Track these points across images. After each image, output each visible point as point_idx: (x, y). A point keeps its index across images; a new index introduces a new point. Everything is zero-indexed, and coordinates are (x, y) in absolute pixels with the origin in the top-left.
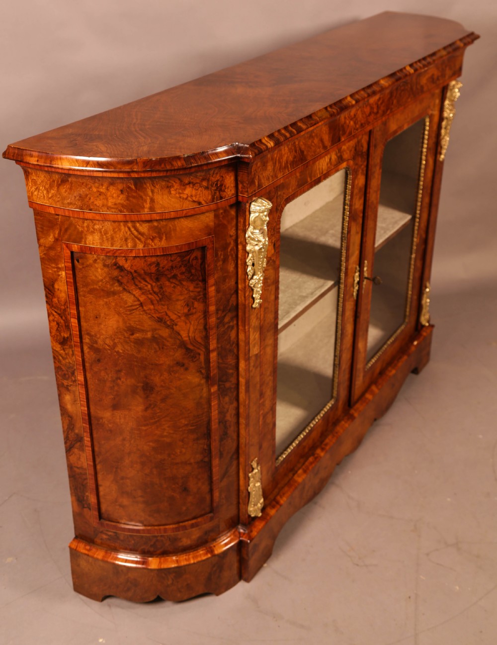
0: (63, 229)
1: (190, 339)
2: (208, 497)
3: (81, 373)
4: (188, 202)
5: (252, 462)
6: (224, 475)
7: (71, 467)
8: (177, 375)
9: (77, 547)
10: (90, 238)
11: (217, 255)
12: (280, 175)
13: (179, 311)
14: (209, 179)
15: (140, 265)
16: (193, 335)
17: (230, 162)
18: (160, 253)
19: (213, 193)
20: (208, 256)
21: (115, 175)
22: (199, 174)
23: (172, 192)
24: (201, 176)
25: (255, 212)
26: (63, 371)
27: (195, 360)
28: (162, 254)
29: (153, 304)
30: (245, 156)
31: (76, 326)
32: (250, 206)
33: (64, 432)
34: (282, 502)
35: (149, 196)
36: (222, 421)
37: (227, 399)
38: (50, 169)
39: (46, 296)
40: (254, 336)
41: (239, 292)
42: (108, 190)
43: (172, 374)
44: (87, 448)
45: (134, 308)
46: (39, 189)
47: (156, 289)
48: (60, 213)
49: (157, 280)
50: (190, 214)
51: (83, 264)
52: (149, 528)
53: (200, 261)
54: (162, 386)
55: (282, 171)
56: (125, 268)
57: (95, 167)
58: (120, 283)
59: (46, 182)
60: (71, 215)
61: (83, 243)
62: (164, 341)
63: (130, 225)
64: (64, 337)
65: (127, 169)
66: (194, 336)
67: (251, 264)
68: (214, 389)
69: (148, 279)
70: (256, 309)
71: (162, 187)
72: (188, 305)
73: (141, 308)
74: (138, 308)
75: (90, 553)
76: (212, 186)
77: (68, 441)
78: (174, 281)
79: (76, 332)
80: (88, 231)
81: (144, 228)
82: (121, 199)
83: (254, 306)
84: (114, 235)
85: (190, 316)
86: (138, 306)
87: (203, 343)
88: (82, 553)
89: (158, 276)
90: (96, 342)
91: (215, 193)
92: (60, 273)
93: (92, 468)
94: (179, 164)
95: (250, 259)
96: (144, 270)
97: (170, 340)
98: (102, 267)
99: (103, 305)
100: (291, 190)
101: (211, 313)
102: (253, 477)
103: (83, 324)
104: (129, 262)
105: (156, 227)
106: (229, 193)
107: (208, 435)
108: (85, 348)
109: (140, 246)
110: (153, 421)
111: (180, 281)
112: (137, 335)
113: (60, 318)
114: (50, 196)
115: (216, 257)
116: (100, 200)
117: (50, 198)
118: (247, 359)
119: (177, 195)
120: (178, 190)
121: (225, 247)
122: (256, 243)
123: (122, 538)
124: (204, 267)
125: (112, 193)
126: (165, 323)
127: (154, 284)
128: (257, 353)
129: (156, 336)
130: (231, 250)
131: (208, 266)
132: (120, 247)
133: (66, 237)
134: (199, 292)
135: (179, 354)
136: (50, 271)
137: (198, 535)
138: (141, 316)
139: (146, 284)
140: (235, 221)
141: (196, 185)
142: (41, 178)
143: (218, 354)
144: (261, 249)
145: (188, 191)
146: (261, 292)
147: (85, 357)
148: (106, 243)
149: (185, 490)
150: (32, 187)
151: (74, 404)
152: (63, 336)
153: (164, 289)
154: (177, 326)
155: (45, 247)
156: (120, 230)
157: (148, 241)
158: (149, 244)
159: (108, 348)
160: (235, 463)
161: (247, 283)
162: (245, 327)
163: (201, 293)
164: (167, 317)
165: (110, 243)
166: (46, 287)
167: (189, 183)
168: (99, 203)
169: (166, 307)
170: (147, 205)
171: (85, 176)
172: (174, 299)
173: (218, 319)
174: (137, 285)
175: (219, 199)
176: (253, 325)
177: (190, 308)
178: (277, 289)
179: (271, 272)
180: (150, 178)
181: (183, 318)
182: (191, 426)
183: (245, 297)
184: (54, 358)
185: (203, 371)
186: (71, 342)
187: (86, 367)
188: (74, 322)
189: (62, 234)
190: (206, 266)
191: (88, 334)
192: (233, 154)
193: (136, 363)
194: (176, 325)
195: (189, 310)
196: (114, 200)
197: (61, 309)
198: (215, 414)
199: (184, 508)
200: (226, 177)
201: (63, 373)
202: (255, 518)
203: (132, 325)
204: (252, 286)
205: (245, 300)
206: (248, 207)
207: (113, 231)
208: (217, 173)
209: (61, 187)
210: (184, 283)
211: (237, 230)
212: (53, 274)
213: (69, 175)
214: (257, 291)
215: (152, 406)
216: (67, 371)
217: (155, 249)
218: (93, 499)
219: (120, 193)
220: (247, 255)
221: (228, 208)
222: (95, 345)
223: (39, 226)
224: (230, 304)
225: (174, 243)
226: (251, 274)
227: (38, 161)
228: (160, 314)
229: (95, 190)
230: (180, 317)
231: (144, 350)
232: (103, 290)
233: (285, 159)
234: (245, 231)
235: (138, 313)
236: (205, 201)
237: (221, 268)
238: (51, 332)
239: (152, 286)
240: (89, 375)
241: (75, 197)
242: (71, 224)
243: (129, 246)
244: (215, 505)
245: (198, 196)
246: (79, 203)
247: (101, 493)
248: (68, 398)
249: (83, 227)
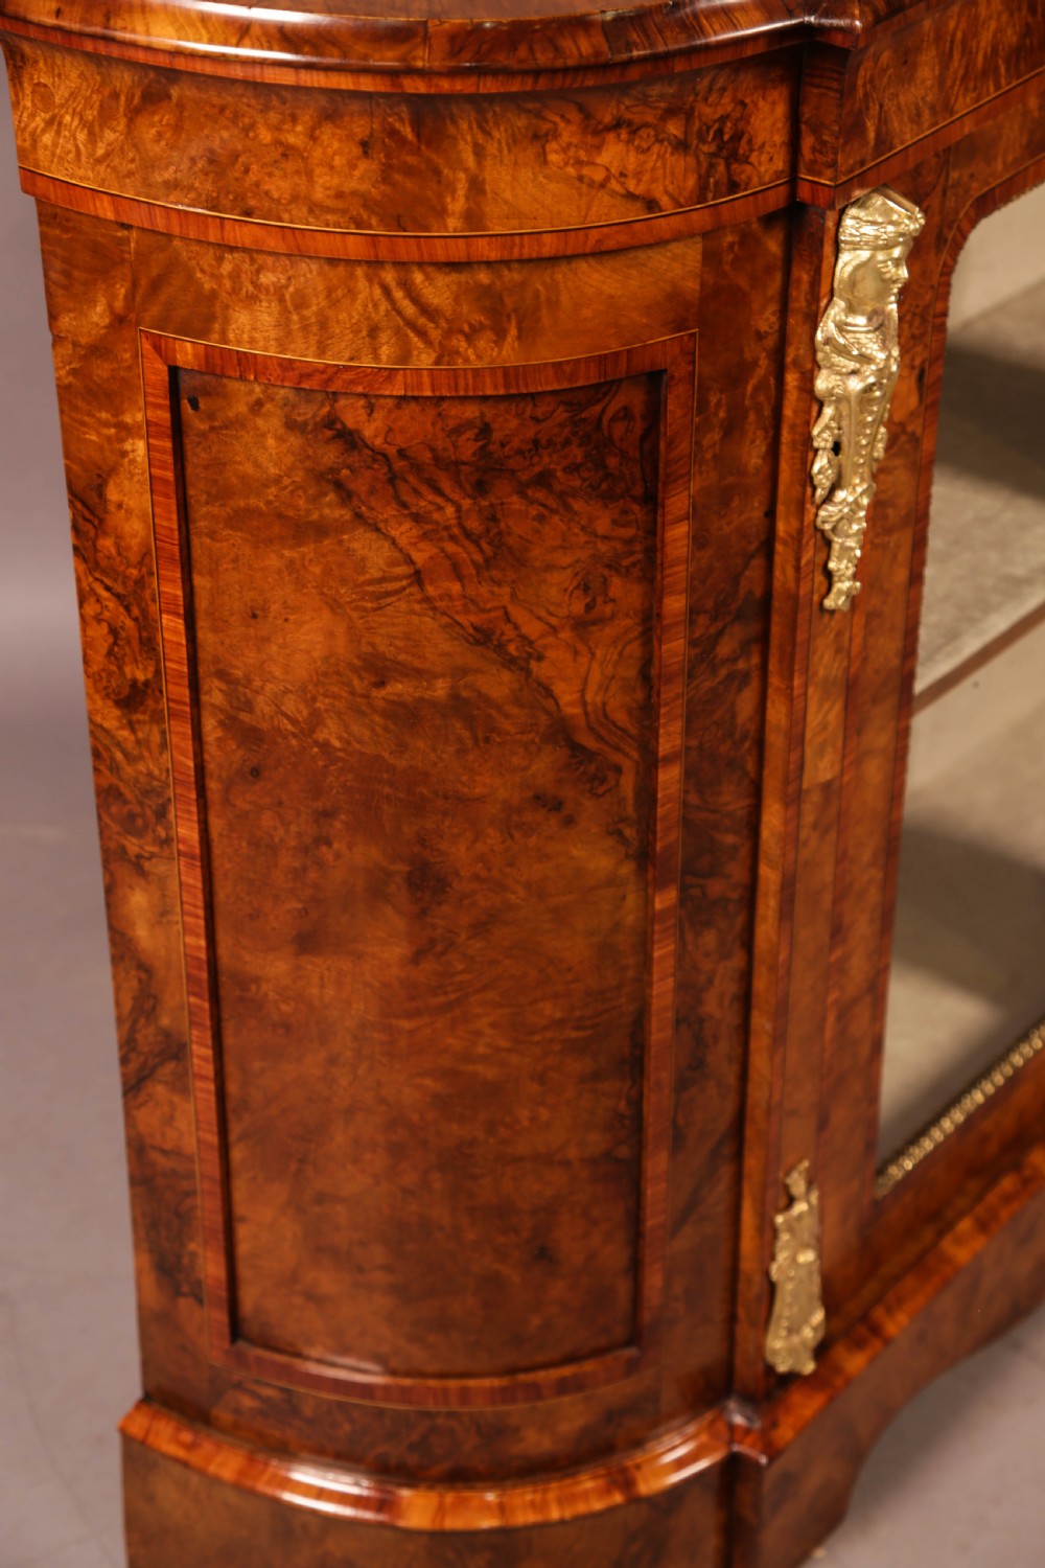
0: (144, 282)
1: (586, 713)
2: (623, 1288)
3: (190, 812)
4: (607, 198)
5: (788, 1173)
6: (686, 1213)
7: (138, 1148)
8: (533, 841)
9: (148, 1432)
10: (241, 319)
11: (703, 405)
12: (963, 104)
13: (552, 609)
14: (692, 109)
15: (416, 427)
16: (599, 699)
17: (776, 47)
18: (496, 387)
19: (705, 164)
20: (670, 407)
21: (345, 82)
22: (655, 91)
23: (553, 157)
24: (661, 97)
25: (856, 246)
26: (125, 802)
27: (600, 791)
28: (502, 392)
29: (460, 577)
30: (835, 22)
31: (180, 644)
32: (838, 224)
33: (120, 1020)
34: (891, 1328)
35: (466, 170)
36: (688, 1019)
37: (710, 939)
38: (102, 48)
39: (76, 529)
40: (823, 715)
41: (779, 548)
42: (313, 138)
43: (517, 835)
44: (200, 1084)
45: (391, 586)
46: (60, 124)
47: (473, 524)
48: (135, 220)
49: (480, 488)
50: (611, 244)
51: (211, 416)
52: (408, 1382)
53: (639, 426)
54: (476, 877)
55: (971, 85)
56: (363, 441)
57: (270, 48)
58: (346, 495)
59: (87, 99)
60: (176, 231)
61: (216, 336)
62: (494, 713)
63: (389, 276)
64: (134, 683)
65: (388, 58)
66: (604, 704)
67: (829, 445)
68: (665, 900)
69: (446, 485)
70: (837, 616)
71: (513, 135)
72: (586, 589)
73: (414, 589)
74: (404, 589)
75: (195, 1458)
76: (702, 138)
77: (133, 1056)
78: (540, 495)
79: (177, 663)
80: (235, 291)
81: (438, 291)
82: (362, 177)
83: (829, 603)
84: (330, 313)
85: (594, 628)
86: (404, 583)
87: (633, 731)
88: (165, 1456)
89: (483, 475)
90: (249, 706)
91: (712, 166)
92: (128, 446)
93: (214, 1157)
94: (582, 47)
95: (827, 427)
96: (432, 450)
97: (515, 711)
98: (282, 431)
99: (279, 572)
100: (999, 166)
101: (666, 622)
102: (791, 1230)
103: (205, 635)
104: (379, 415)
105: (486, 291)
106: (762, 169)
107: (635, 1064)
108: (210, 725)
109: (424, 356)
110: (442, 999)
111: (561, 496)
112: (397, 688)
113: (121, 609)
114: (100, 152)
115: (699, 412)
116: (285, 176)
117: (99, 161)
118: (793, 799)
119: (571, 170)
120: (572, 153)
121: (735, 377)
122: (852, 365)
123: (308, 1410)
124: (656, 446)
125: (330, 151)
126: (500, 648)
127: (466, 503)
128: (828, 776)
129: (465, 694)
130: (757, 389)
131: (669, 445)
132: (351, 359)
133: (155, 310)
134: (629, 542)
135: (544, 766)
136: (94, 437)
137: (580, 1422)
138: (415, 619)
139: (439, 500)
140: (778, 276)
141: (643, 132)
142: (67, 79)
143: (688, 774)
144: (869, 389)
145: (613, 154)
146: (858, 553)
147: (206, 757)
148: (300, 344)
149: (543, 1255)
150: (33, 116)
151: (160, 923)
152: (129, 676)
153: (502, 525)
154: (543, 664)
155: (75, 344)
156: (352, 293)
157: (454, 342)
158: (458, 353)
159: (290, 727)
160: (726, 1172)
161: (808, 518)
162: (791, 679)
163: (638, 547)
164: (508, 627)
165: (313, 340)
166: (76, 496)
167: (617, 125)
168: (279, 186)
169: (507, 590)
170: (457, 204)
171: (234, 81)
172: (537, 564)
173: (693, 643)
174: (404, 505)
175: (724, 189)
176: (821, 672)
177: (594, 600)
178: (920, 543)
179: (902, 478)
180: (473, 99)
181: (566, 635)
182: (577, 1028)
183: (798, 568)
184: (96, 754)
185: (629, 832)
186: (157, 701)
187: (209, 795)
188: (172, 627)
189: (138, 299)
190: (662, 445)
191: (222, 675)
192: (791, 14)
193: (387, 790)
194: (540, 658)
195: (589, 607)
196: (336, 181)
197: (126, 577)
198: (663, 989)
199: (536, 1321)
200: (755, 104)
201: (125, 810)
202: (791, 1378)
203: (382, 648)
204: (827, 527)
205: (798, 580)
206: (830, 224)
207: (328, 296)
208: (723, 89)
209: (142, 121)
210: (578, 505)
211: (784, 312)
212: (101, 448)
213: (172, 75)
214: (845, 549)
215: (439, 948)
216: (141, 804)
217: (475, 371)
218: (212, 1268)
219: (357, 151)
220: (815, 408)
221: (755, 226)
222: (244, 716)
223: (58, 265)
224: (742, 591)
225: (548, 353)
226: (827, 484)
227: (58, 13)
228: (485, 616)
229: (266, 136)
230: (554, 630)
231: (421, 744)
232: (280, 516)
233: (986, 37)
234: (813, 319)
235: (403, 606)
236: (672, 197)
237: (715, 457)
238: (86, 661)
239: (459, 509)
240: (216, 824)
241: (193, 161)
242: (173, 264)
243: (384, 358)
244: (647, 1316)
245: (646, 177)
246: (207, 186)
247: (243, 1248)
248: (138, 900)
249: (217, 277)
